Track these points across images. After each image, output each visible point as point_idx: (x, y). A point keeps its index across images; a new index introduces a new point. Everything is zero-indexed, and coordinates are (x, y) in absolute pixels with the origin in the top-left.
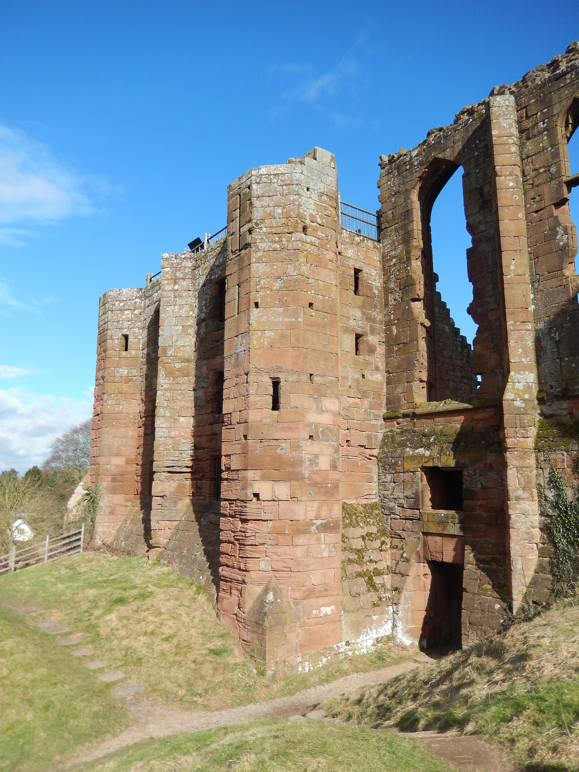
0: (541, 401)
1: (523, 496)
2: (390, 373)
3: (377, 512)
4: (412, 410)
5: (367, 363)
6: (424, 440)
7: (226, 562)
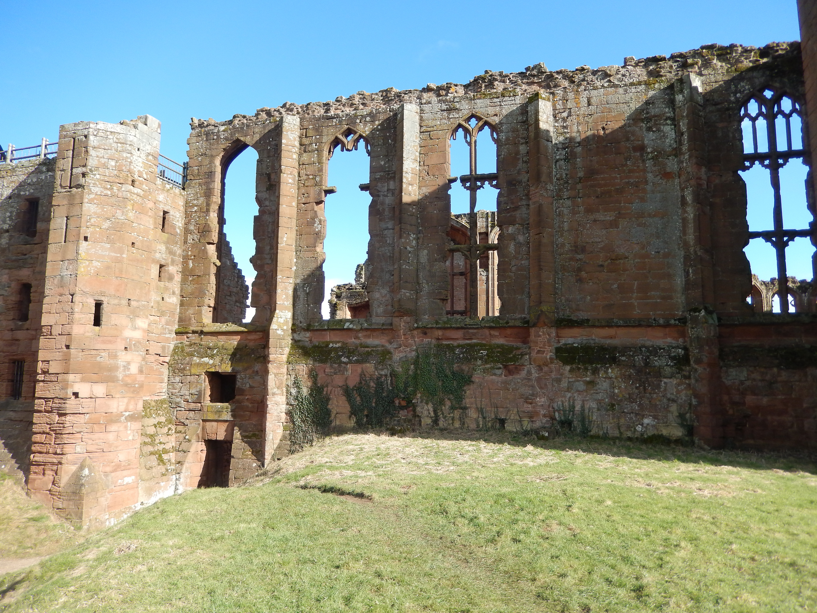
0: (294, 331)
1: (277, 392)
2: (183, 297)
3: (165, 406)
4: (200, 328)
5: (166, 289)
6: (209, 351)
7: (39, 450)
